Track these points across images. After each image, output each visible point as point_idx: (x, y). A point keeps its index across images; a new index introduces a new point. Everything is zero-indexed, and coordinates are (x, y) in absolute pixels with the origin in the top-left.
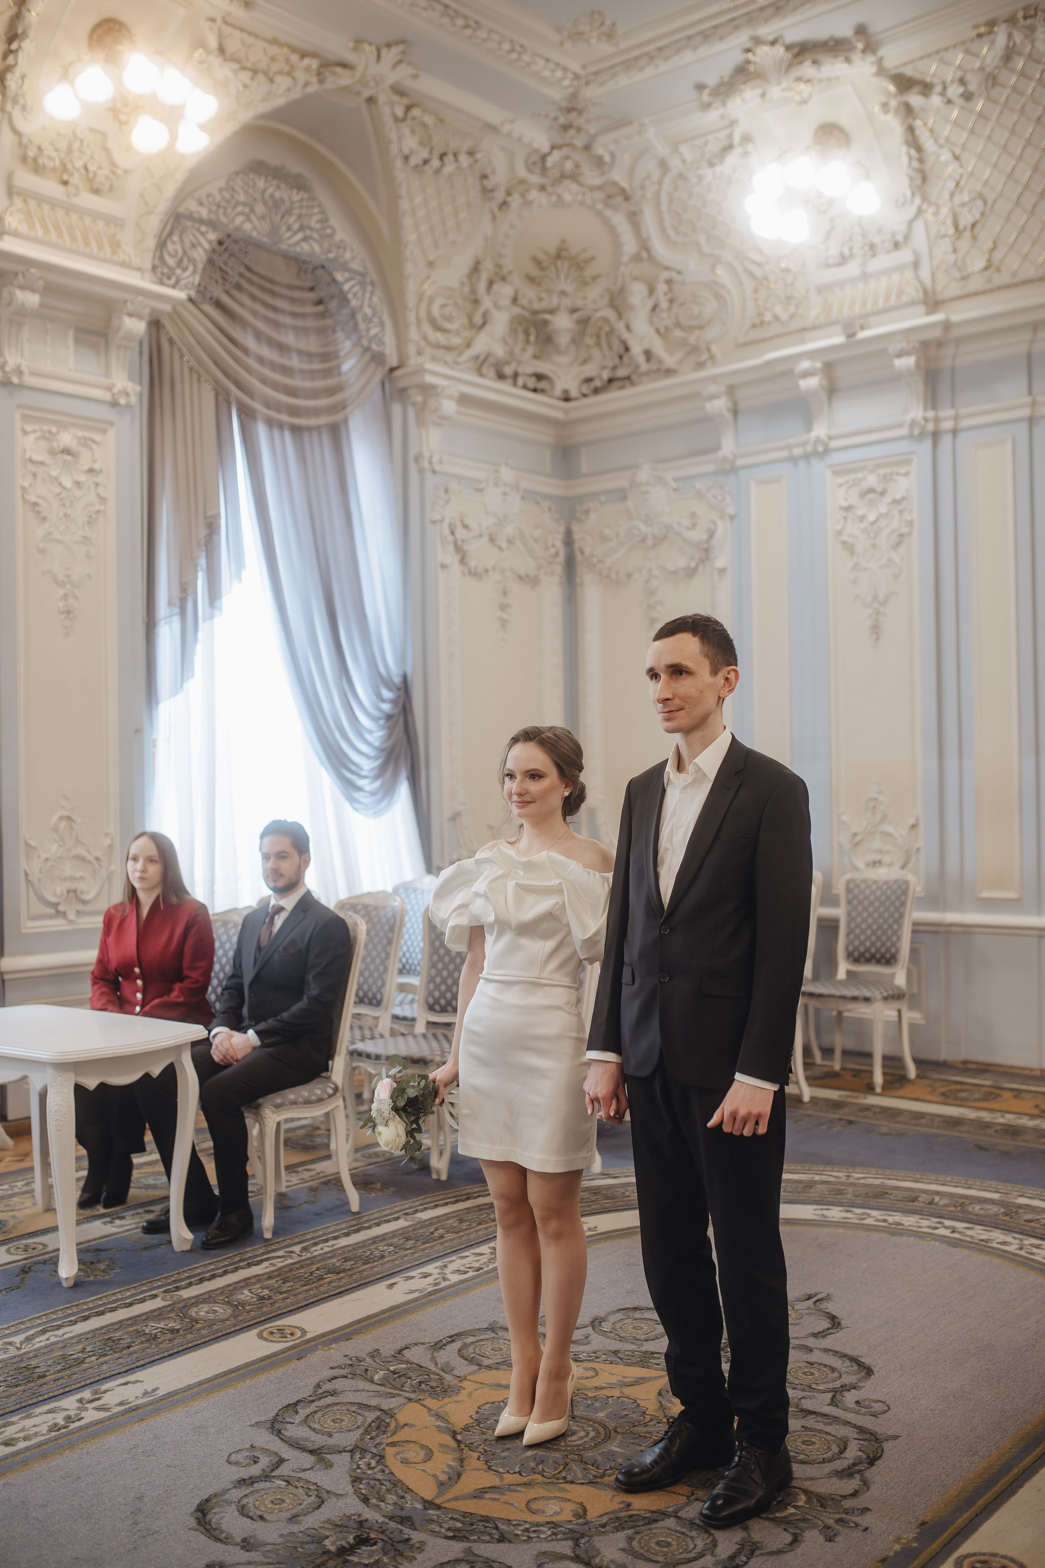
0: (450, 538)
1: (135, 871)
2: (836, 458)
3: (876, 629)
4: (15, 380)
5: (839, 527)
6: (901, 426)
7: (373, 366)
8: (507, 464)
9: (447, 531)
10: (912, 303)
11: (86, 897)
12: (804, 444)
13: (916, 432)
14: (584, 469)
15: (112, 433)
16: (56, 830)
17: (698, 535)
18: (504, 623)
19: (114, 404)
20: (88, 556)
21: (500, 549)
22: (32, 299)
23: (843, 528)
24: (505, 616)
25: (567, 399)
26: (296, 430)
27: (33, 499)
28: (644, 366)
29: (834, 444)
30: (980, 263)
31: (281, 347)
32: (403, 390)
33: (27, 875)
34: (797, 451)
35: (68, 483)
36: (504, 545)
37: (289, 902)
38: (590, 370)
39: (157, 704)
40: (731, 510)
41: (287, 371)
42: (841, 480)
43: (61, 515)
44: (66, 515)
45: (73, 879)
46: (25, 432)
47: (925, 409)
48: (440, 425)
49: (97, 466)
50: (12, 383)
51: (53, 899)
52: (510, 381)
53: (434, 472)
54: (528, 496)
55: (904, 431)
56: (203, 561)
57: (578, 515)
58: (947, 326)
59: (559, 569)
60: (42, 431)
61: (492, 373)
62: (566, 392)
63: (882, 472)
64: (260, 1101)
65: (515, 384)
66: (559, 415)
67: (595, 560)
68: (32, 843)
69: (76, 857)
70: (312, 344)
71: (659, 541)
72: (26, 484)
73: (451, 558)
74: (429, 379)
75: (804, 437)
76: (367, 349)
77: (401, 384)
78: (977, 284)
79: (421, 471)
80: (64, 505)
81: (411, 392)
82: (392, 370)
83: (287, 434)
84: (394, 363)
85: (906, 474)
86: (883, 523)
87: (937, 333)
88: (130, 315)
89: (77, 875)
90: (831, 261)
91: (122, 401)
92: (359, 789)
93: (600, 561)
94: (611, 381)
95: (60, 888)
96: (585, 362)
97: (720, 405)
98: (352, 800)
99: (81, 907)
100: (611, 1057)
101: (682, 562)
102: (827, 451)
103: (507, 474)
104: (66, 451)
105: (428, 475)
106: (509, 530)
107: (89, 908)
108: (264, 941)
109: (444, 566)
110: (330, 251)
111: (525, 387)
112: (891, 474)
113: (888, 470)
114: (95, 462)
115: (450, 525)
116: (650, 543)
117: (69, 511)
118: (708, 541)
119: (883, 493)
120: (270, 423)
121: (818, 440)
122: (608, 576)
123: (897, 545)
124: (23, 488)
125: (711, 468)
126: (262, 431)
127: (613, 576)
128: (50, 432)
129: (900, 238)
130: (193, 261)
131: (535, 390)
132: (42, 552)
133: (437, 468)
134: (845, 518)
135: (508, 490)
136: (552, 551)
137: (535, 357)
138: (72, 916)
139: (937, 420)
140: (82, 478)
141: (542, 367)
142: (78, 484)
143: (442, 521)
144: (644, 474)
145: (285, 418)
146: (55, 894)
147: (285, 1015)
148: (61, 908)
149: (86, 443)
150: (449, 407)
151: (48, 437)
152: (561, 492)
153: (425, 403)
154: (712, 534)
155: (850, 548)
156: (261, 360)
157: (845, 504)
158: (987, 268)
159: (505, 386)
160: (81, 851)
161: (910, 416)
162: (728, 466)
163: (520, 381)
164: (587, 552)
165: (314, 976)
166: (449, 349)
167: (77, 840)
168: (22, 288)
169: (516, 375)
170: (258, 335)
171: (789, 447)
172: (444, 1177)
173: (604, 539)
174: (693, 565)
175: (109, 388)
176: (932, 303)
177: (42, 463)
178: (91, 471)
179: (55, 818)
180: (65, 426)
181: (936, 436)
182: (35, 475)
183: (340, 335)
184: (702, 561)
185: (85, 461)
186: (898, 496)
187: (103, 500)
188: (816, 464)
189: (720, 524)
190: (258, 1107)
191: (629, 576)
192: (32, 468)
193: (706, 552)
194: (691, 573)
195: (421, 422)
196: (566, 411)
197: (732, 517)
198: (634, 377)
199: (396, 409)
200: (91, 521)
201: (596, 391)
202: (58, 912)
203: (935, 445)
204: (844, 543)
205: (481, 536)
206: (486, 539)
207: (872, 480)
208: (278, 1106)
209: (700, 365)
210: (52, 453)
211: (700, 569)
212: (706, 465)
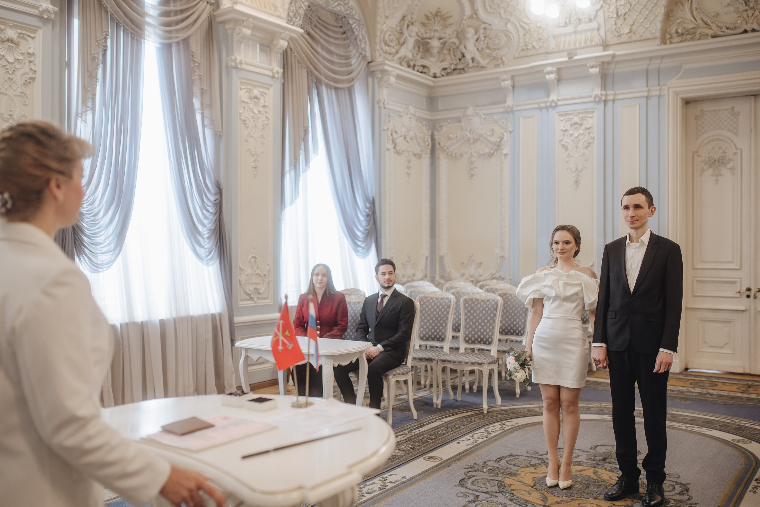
0: (391, 137)
1: (318, 280)
2: (560, 109)
3: (577, 182)
4: (239, 67)
5: (561, 139)
6: (591, 97)
7: (363, 61)
8: (412, 105)
9: (390, 135)
10: (597, 45)
11: (261, 292)
12: (546, 102)
13: (597, 100)
14: (440, 108)
15: (271, 89)
16: (250, 262)
17: (495, 139)
18: (409, 174)
19: (273, 77)
20: (262, 143)
21: (408, 142)
22: (248, 32)
23: (563, 139)
24: (409, 172)
25: (435, 77)
26: (336, 89)
27: (244, 118)
28: (471, 64)
29: (560, 103)
30: (627, 30)
31: (330, 52)
32: (373, 72)
33: (240, 282)
34: (542, 105)
35: (256, 112)
36: (409, 141)
37: (389, 293)
38: (445, 65)
39: (285, 208)
40: (510, 129)
41: (332, 62)
42: (562, 118)
43: (253, 125)
44: (255, 125)
45: (256, 283)
46: (241, 89)
47: (601, 91)
48: (387, 87)
49: (266, 104)
50: (238, 68)
51: (249, 292)
52: (411, 68)
53: (385, 108)
54: (420, 119)
55: (592, 99)
56: (303, 147)
57: (437, 127)
58: (614, 56)
59: (429, 151)
60: (247, 89)
61: (406, 65)
62: (435, 74)
63: (581, 116)
64: (387, 373)
65: (414, 69)
66: (431, 84)
67: (445, 148)
68: (242, 268)
69: (257, 274)
70: (340, 51)
71: (475, 141)
72: (241, 112)
73: (391, 146)
74: (386, 68)
75: (547, 99)
76: (361, 54)
77: (372, 69)
78: (625, 38)
79: (380, 108)
80: (254, 121)
81: (376, 73)
82: (369, 63)
83: (333, 91)
84: (370, 60)
85: (592, 117)
86: (581, 137)
87: (609, 59)
88: (282, 39)
89: (258, 282)
90: (561, 25)
91: (276, 76)
92: (359, 246)
93: (448, 148)
94: (454, 70)
95: (252, 288)
96: (443, 61)
97: (508, 83)
98: (356, 251)
99: (259, 296)
100: (603, 345)
101: (487, 150)
102: (556, 106)
103: (412, 109)
104: (256, 98)
105: (383, 109)
106: (412, 134)
107: (261, 296)
108: (379, 309)
109: (388, 149)
110: (347, 10)
111: (418, 71)
112: (585, 117)
113: (584, 115)
114: (265, 102)
115: (391, 131)
116: (472, 141)
117: (256, 124)
118: (499, 142)
119: (581, 125)
120: (328, 86)
121: (553, 101)
122: (451, 155)
123: (587, 147)
124: (240, 113)
125: (501, 110)
126: (324, 89)
127: (454, 155)
128: (250, 89)
129: (592, 17)
130: (299, 14)
131: (422, 72)
132: (246, 141)
133: (386, 107)
134: (564, 135)
135: (412, 116)
136: (427, 143)
137: (422, 58)
138: (255, 300)
139: (606, 95)
140: (261, 109)
141: (425, 62)
142: (259, 112)
143: (388, 129)
144: (470, 111)
145: (332, 83)
146: (250, 290)
147: (392, 339)
148: (252, 296)
149: (263, 94)
150: (393, 80)
151: (249, 91)
152: (429, 117)
153: (382, 78)
154: (502, 139)
155: (565, 147)
156: (323, 57)
157: (564, 129)
158: (629, 32)
159: (410, 70)
160: (258, 272)
161: (595, 93)
162: (510, 110)
163: (416, 68)
164: (442, 144)
165: (403, 323)
166: (390, 54)
167: (258, 267)
168: (245, 27)
169: (414, 66)
170: (323, 47)
171: (539, 103)
172: (439, 407)
173: (450, 139)
174: (492, 152)
175: (272, 70)
176: (605, 46)
177: (247, 103)
178: (264, 106)
179: (250, 257)
180: (255, 87)
181: (605, 102)
182: (244, 108)
183: (351, 47)
184: (496, 150)
185: (262, 103)
186: (588, 126)
187: (268, 118)
188: (551, 111)
189: (505, 134)
190: (387, 376)
191: (461, 155)
192: (243, 104)
193: (498, 146)
194: (491, 155)
195: (380, 86)
196: (434, 82)
197: (510, 132)
198: (466, 69)
199: (370, 80)
200: (264, 128)
201: (448, 74)
202: (251, 298)
203: (605, 105)
204: (563, 145)
205: (401, 136)
206: (403, 137)
207: (576, 119)
208: (394, 375)
209: (497, 66)
210: (250, 98)
211: (495, 154)
212: (499, 109)
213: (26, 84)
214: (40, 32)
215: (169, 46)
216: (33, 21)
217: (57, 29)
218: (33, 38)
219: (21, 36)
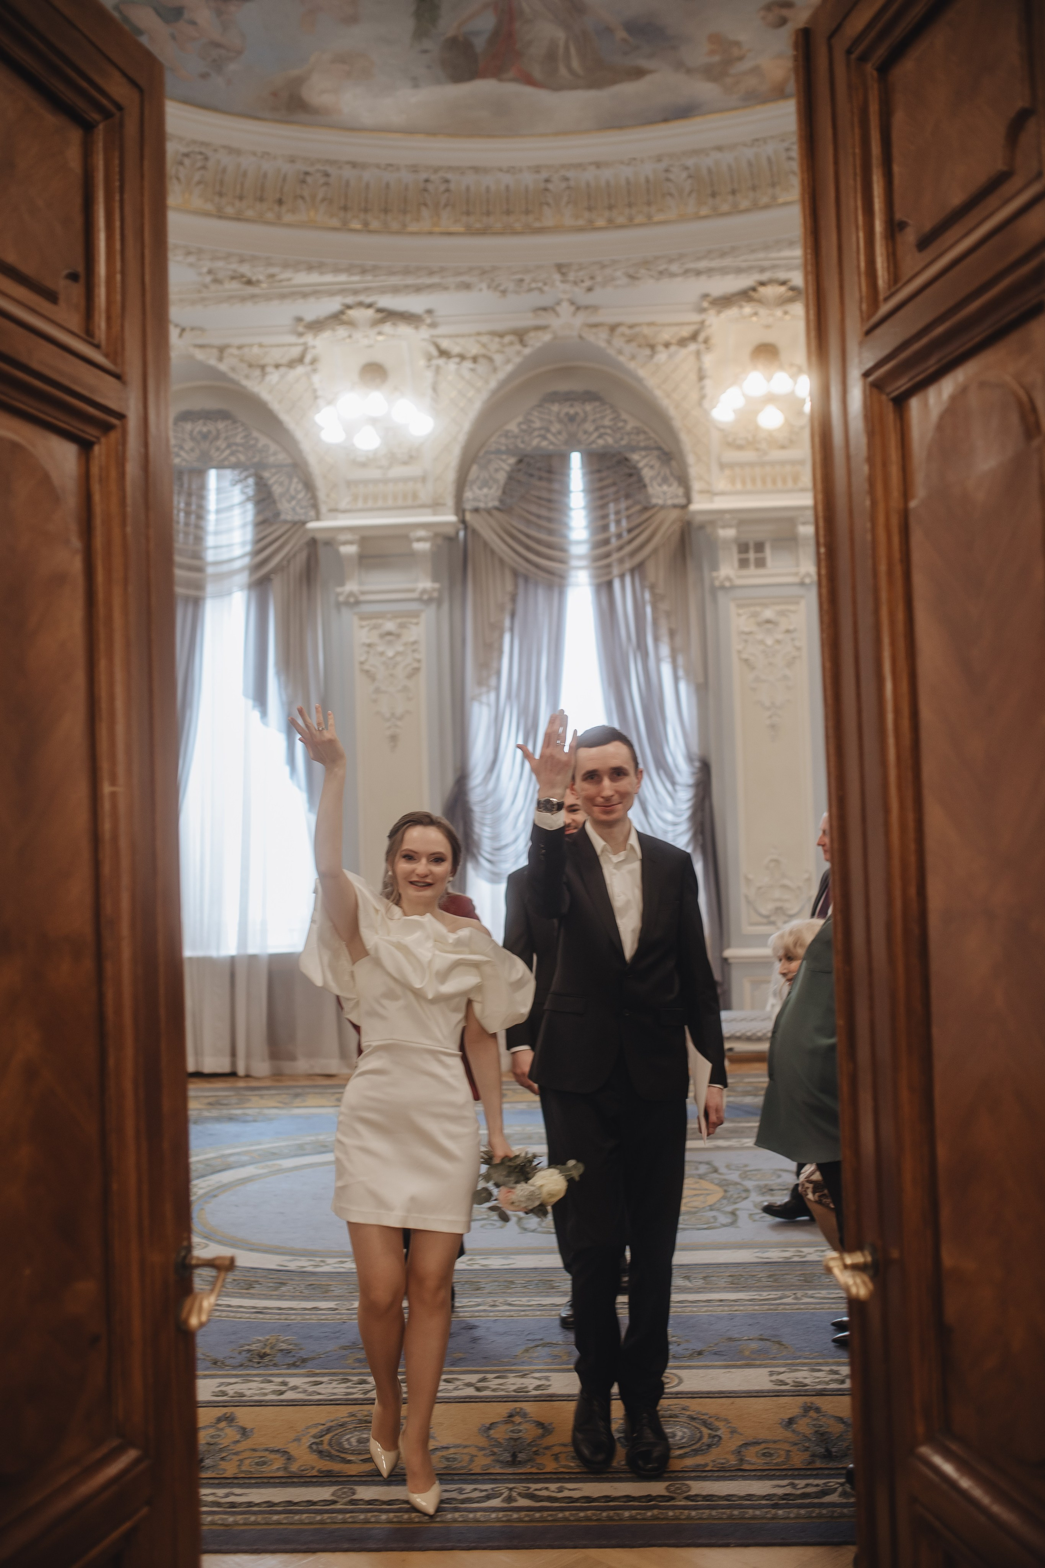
15: (803, 603)
27: (746, 657)
35: (771, 642)
43: (767, 664)
44: (770, 663)
46: (739, 615)
49: (792, 628)
60: (752, 612)
72: (741, 648)
80: (768, 657)
104: (768, 621)
114: (790, 625)
117: (772, 660)
124: (739, 650)
128: (756, 611)
140: (780, 637)
142: (778, 642)
149: (782, 613)
151: (755, 615)
168: (720, 528)
175: (796, 574)
177: (750, 633)
180: (765, 605)
182: (747, 641)
185: (783, 625)
187: (798, 649)
192: (744, 637)
210: (759, 624)
213: (410, 676)
214: (423, 617)
215: (609, 584)
216: (414, 606)
217: (446, 606)
218: (417, 624)
219: (402, 626)
